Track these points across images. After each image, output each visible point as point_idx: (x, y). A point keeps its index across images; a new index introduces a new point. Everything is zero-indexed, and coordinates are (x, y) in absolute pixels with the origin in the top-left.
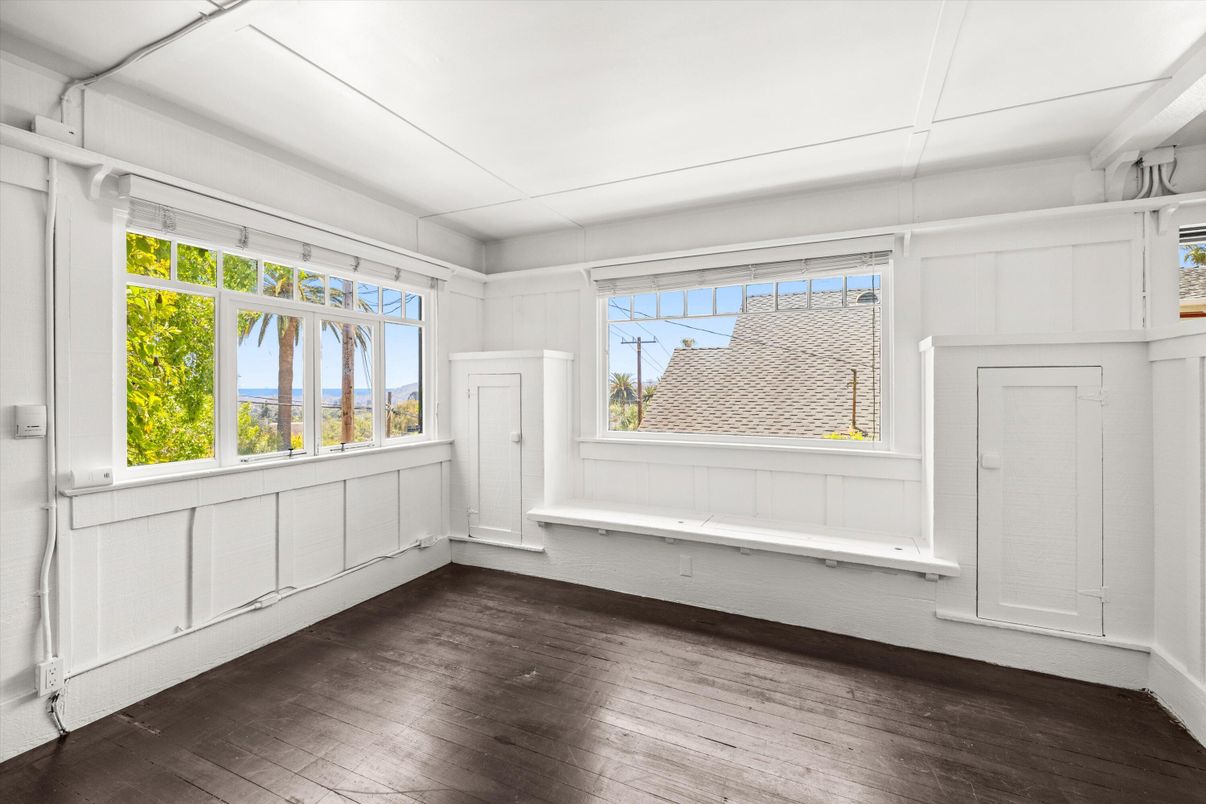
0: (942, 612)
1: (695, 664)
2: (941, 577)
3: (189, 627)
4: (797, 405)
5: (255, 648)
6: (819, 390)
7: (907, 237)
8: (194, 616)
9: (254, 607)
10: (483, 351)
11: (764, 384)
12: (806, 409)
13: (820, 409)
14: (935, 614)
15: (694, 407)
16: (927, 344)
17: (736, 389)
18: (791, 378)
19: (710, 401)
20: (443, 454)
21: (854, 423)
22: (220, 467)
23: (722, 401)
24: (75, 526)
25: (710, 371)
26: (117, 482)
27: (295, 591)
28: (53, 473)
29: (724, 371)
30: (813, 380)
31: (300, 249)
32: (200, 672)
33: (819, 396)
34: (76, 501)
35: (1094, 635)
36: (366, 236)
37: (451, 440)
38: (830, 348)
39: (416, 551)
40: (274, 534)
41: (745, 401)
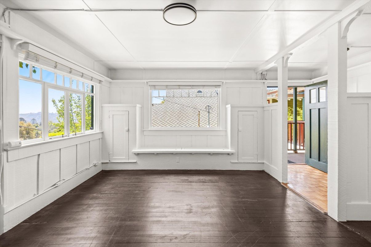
0: (232, 161)
1: (187, 179)
2: (232, 154)
3: (38, 194)
4: (185, 121)
5: (55, 200)
6: (190, 116)
7: (224, 83)
8: (39, 190)
9: (55, 186)
10: (109, 104)
11: (175, 115)
12: (187, 122)
13: (190, 122)
14: (231, 162)
15: (156, 122)
16: (229, 107)
17: (168, 116)
18: (182, 113)
19: (160, 120)
20: (100, 136)
21: (199, 125)
22: (44, 140)
23: (164, 120)
24: (9, 161)
25: (159, 111)
26: (22, 146)
27: (65, 181)
28: (2, 143)
29: (163, 111)
30: (188, 114)
31: (69, 70)
32: (41, 209)
33: (190, 118)
34: (9, 152)
35: (256, 161)
36: (85, 66)
37: (102, 132)
38: (191, 105)
39: (94, 167)
40: (59, 162)
41: (170, 120)
